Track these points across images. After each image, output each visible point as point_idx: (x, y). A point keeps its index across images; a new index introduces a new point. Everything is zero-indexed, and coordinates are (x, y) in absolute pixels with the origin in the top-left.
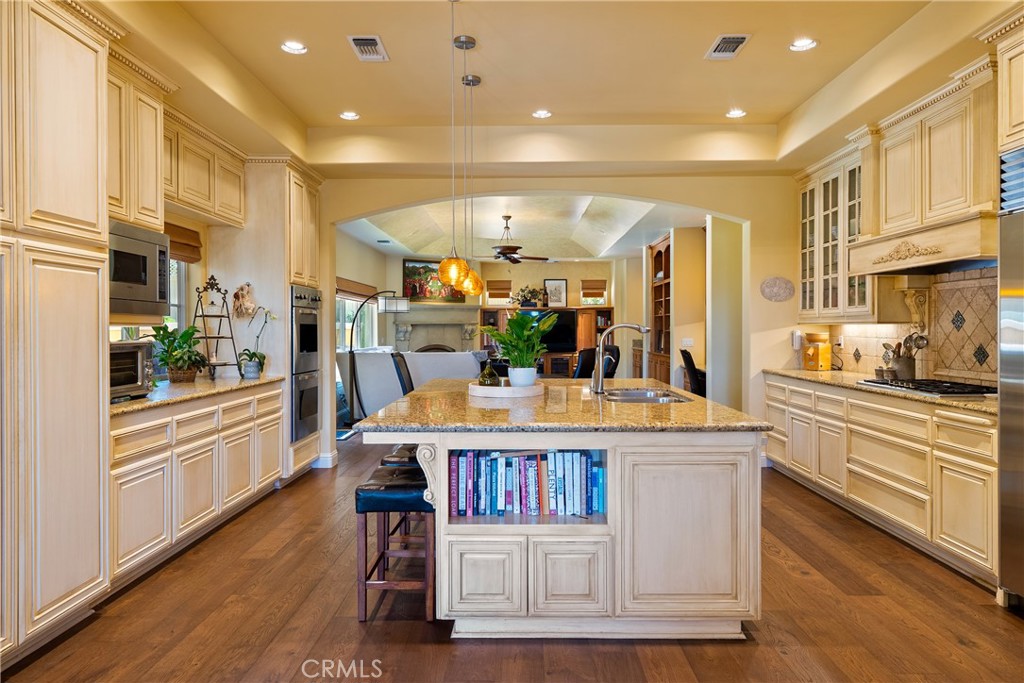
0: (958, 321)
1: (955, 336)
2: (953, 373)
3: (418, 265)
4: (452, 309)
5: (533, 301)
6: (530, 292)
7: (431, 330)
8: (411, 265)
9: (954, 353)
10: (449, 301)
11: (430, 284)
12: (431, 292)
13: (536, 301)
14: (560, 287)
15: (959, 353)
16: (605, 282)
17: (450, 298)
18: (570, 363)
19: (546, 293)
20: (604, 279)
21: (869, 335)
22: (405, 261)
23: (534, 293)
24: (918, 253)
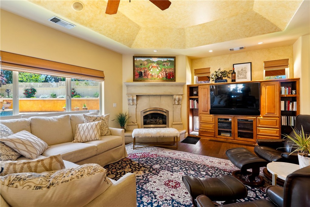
3: (143, 59)
4: (164, 85)
5: (224, 78)
6: (222, 73)
7: (151, 99)
8: (138, 59)
10: (164, 81)
11: (152, 70)
12: (152, 76)
13: (226, 78)
14: (245, 68)
16: (287, 60)
17: (165, 79)
18: (254, 123)
19: (234, 72)
20: (287, 58)
22: (134, 57)
23: (224, 73)
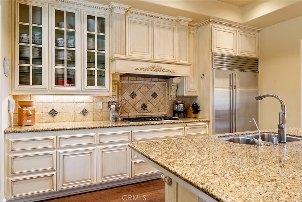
0: (133, 95)
1: (131, 101)
2: (130, 115)
9: (130, 107)
15: (133, 107)
21: (65, 101)
24: (164, 70)
